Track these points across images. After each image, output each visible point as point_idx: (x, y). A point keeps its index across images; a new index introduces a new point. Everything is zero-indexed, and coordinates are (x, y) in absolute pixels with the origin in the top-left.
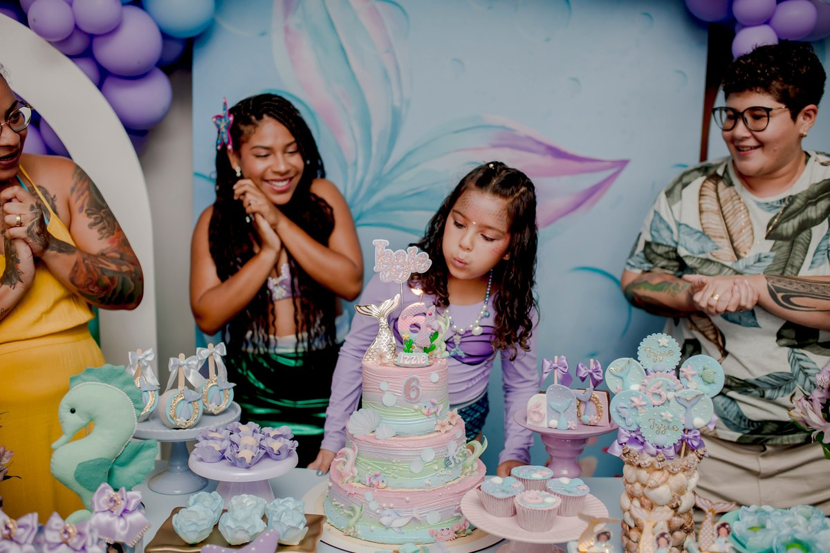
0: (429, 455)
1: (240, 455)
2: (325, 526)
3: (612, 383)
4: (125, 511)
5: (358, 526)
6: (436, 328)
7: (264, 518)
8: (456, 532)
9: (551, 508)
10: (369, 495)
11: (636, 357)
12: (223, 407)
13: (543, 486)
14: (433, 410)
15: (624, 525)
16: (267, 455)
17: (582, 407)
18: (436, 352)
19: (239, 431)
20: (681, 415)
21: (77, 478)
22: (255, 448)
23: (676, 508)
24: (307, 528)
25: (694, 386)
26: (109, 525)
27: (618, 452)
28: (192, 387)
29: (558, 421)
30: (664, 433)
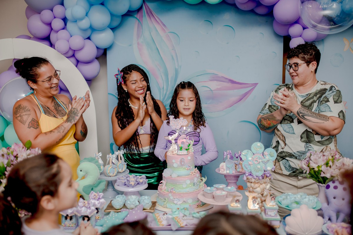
0: (188, 182)
1: (130, 183)
2: (157, 204)
3: (244, 158)
4: (99, 198)
5: (167, 204)
6: (189, 143)
7: (139, 202)
8: (197, 206)
9: (224, 195)
10: (170, 195)
12: (124, 170)
13: (222, 189)
14: (189, 168)
16: (138, 184)
17: (237, 166)
18: (189, 150)
19: (129, 177)
20: (264, 166)
21: (83, 191)
22: (135, 182)
23: (262, 195)
24: (152, 204)
25: (268, 157)
26: (95, 203)
27: (245, 178)
28: (114, 164)
29: (229, 171)
30: (258, 172)
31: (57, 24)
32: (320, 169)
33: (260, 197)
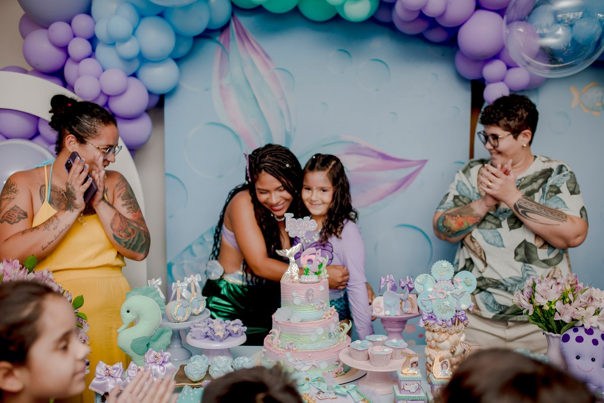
0: (320, 331)
1: (216, 334)
3: (418, 288)
4: (163, 362)
6: (322, 261)
7: (232, 367)
8: (336, 373)
9: (387, 354)
10: (288, 354)
11: (430, 274)
12: (201, 310)
13: (383, 344)
14: (321, 307)
15: (427, 364)
16: (230, 335)
17: (403, 303)
18: (321, 275)
19: (213, 323)
20: (455, 303)
21: (132, 348)
22: (224, 331)
25: (461, 287)
26: (155, 370)
27: (422, 324)
28: (184, 299)
29: (390, 311)
30: (446, 313)
31: (79, 47)
32: (553, 307)
33: (449, 358)
